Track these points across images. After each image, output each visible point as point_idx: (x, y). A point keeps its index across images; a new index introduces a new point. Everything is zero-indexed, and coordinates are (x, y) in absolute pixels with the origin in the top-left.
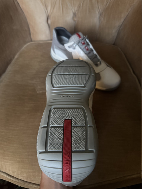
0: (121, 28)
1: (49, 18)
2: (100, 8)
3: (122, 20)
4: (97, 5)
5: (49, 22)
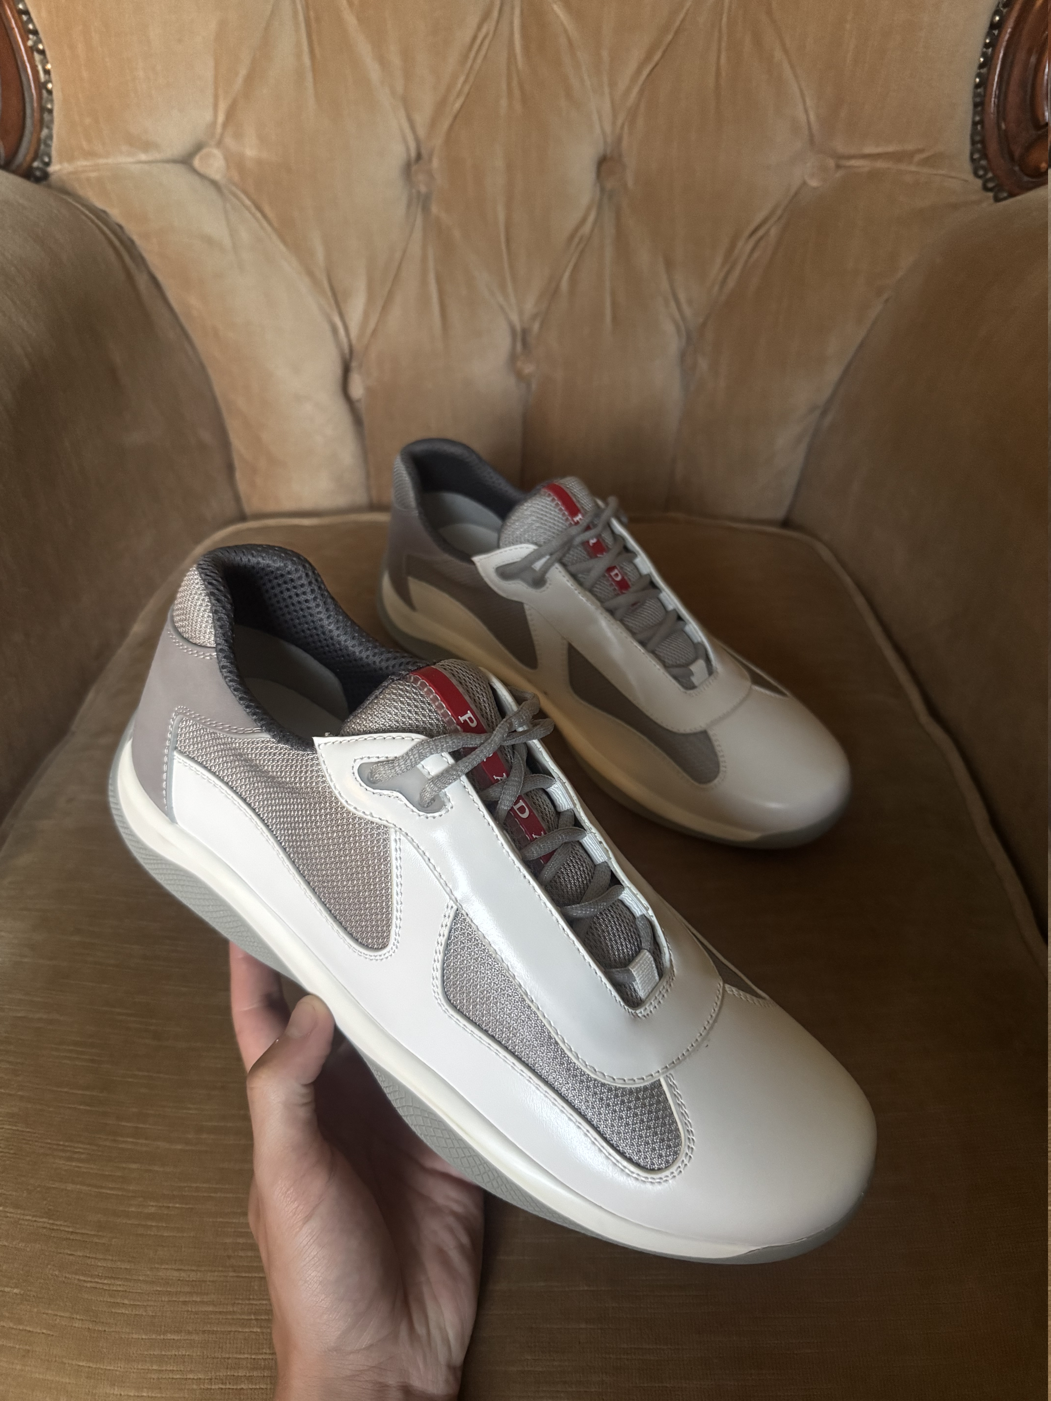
0: (829, 418)
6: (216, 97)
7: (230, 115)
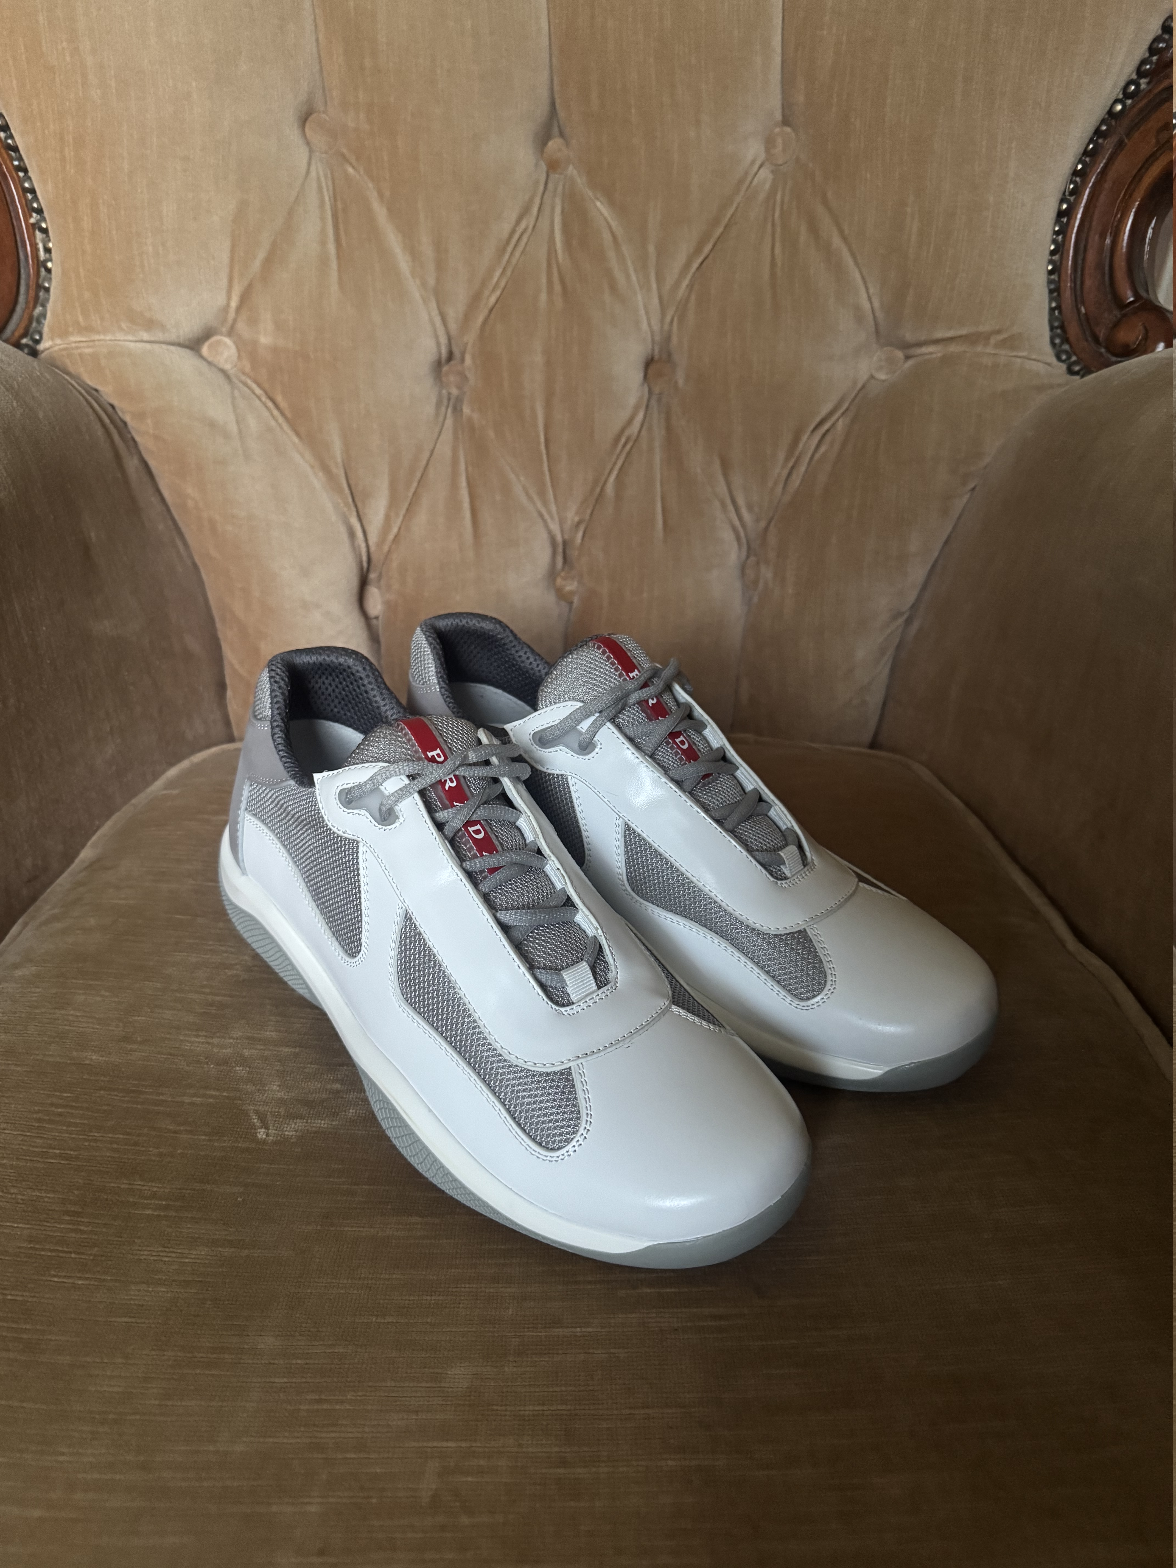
0: (916, 625)
1: (373, 576)
2: (741, 501)
3: (917, 573)
4: (722, 488)
5: (376, 604)
6: (231, 280)
7: (244, 299)
